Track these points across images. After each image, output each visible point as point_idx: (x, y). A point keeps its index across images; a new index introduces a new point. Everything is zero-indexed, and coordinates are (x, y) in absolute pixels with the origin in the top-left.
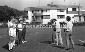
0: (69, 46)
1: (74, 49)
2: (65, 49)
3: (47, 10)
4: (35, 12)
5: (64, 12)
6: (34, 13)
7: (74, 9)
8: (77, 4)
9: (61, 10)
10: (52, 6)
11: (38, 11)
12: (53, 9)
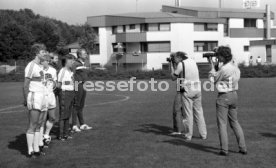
0: (227, 143)
1: (244, 153)
2: (216, 153)
3: (159, 24)
4: (120, 30)
5: (216, 30)
6: (116, 34)
7: (250, 22)
8: (258, 6)
9: (206, 24)
10: (175, 12)
11: (132, 26)
12: (179, 20)
